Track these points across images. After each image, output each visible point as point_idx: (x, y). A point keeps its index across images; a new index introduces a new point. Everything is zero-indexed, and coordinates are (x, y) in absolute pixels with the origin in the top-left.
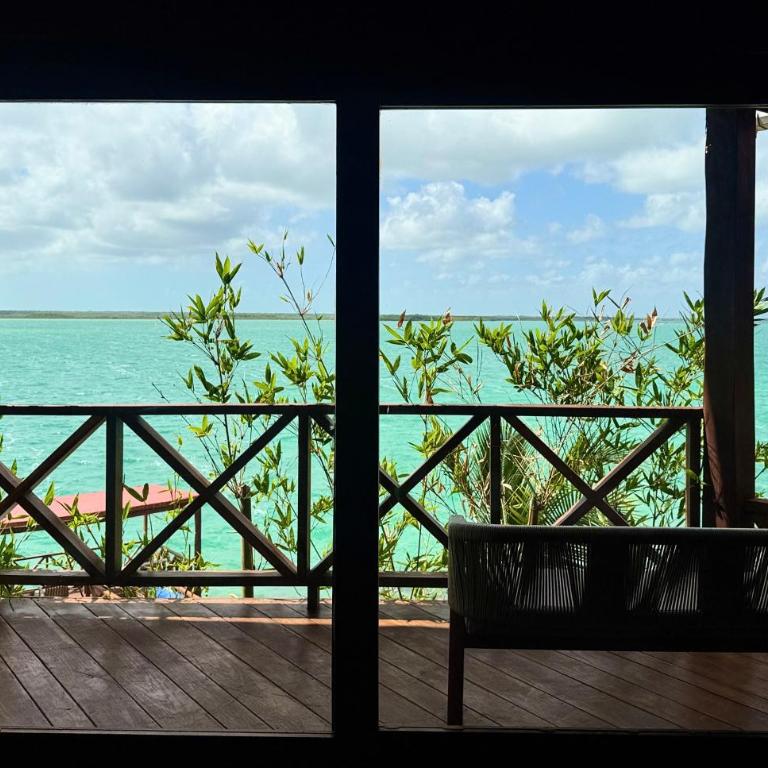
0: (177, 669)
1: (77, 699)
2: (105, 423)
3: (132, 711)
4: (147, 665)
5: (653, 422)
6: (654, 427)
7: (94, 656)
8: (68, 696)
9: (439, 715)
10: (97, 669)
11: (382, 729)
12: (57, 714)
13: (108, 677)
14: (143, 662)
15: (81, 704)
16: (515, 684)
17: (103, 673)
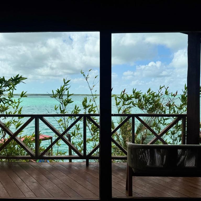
0: (55, 181)
1: (31, 189)
2: (35, 119)
3: (45, 192)
4: (48, 180)
5: (173, 118)
6: (173, 119)
7: (34, 177)
8: (28, 188)
9: (124, 193)
10: (35, 181)
11: (112, 198)
12: (26, 193)
13: (38, 183)
14: (46, 179)
15: (32, 190)
16: (142, 185)
17: (37, 182)
